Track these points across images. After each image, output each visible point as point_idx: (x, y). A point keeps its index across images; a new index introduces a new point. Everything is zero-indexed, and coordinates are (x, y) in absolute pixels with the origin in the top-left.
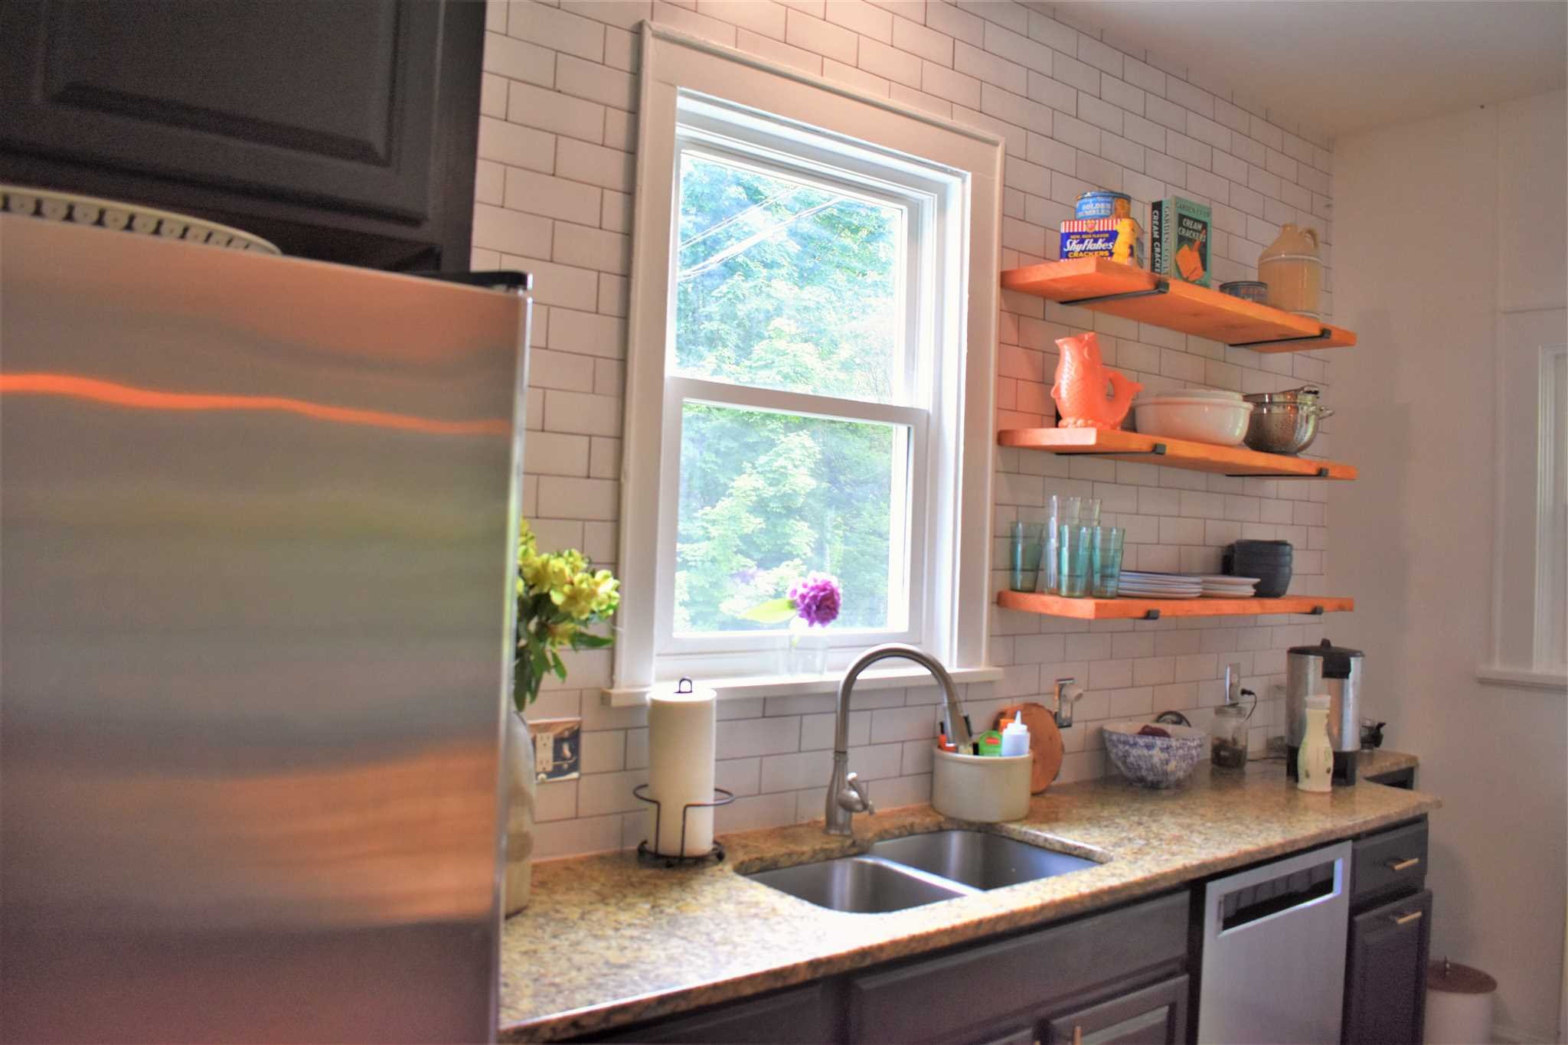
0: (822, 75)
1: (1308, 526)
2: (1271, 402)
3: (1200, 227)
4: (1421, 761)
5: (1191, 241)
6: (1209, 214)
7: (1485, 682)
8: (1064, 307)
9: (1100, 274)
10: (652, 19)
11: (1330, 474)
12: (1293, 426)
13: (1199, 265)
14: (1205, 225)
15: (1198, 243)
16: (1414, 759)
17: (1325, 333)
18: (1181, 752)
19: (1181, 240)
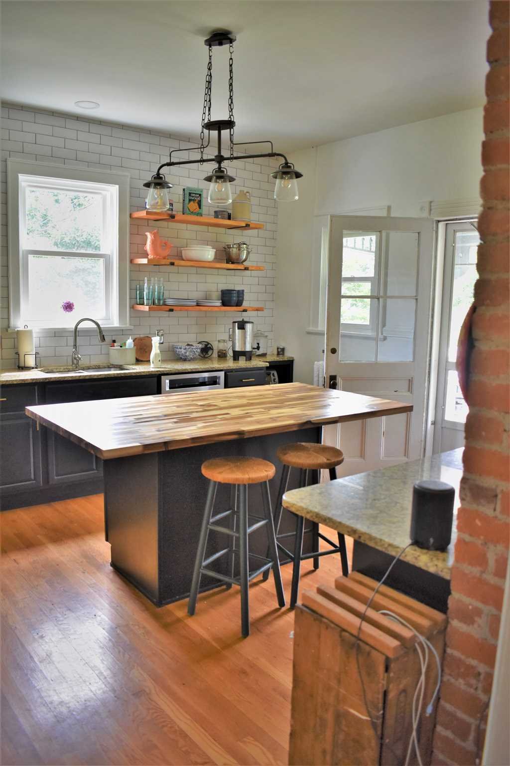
0: (64, 164)
1: (266, 285)
2: (233, 247)
3: (198, 196)
4: (295, 358)
5: (194, 200)
6: (202, 191)
7: (309, 333)
8: (155, 222)
9: (148, 216)
10: (10, 157)
11: (250, 269)
12: (239, 255)
13: (198, 207)
14: (200, 195)
15: (197, 201)
16: (293, 358)
17: (247, 226)
18: (189, 350)
19: (190, 200)
